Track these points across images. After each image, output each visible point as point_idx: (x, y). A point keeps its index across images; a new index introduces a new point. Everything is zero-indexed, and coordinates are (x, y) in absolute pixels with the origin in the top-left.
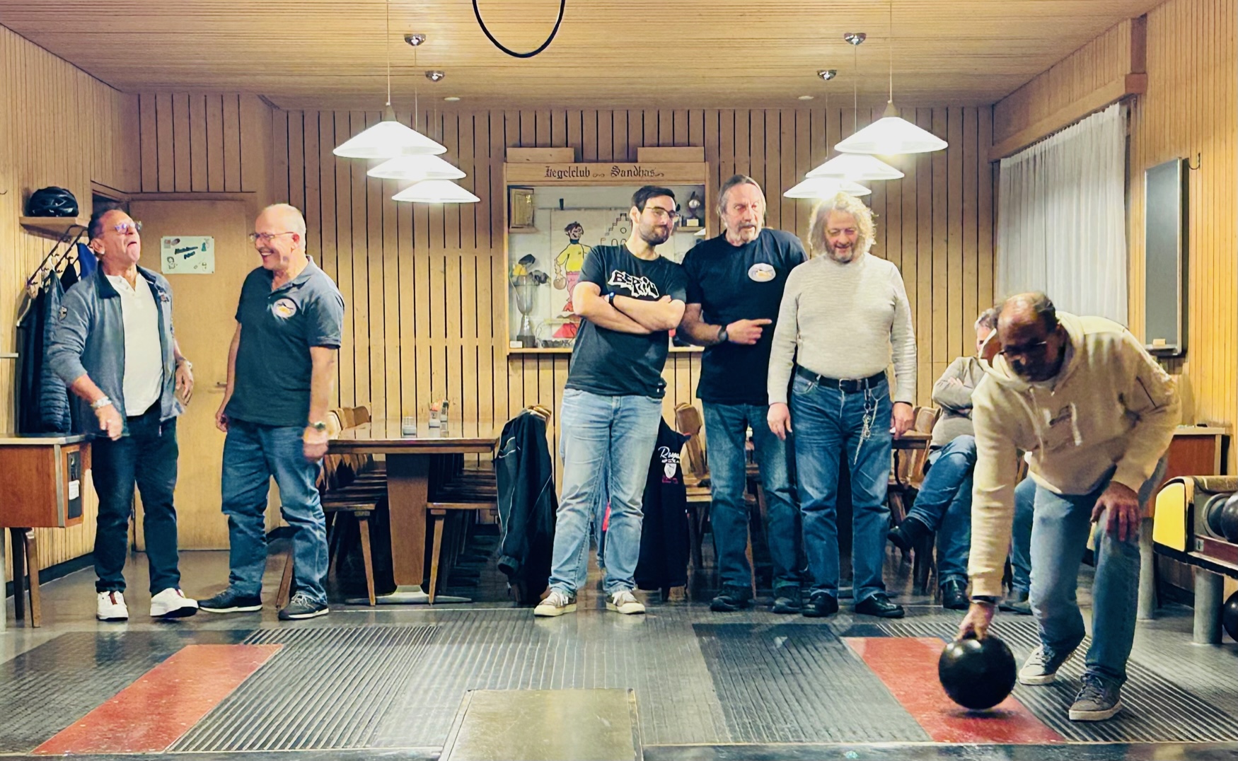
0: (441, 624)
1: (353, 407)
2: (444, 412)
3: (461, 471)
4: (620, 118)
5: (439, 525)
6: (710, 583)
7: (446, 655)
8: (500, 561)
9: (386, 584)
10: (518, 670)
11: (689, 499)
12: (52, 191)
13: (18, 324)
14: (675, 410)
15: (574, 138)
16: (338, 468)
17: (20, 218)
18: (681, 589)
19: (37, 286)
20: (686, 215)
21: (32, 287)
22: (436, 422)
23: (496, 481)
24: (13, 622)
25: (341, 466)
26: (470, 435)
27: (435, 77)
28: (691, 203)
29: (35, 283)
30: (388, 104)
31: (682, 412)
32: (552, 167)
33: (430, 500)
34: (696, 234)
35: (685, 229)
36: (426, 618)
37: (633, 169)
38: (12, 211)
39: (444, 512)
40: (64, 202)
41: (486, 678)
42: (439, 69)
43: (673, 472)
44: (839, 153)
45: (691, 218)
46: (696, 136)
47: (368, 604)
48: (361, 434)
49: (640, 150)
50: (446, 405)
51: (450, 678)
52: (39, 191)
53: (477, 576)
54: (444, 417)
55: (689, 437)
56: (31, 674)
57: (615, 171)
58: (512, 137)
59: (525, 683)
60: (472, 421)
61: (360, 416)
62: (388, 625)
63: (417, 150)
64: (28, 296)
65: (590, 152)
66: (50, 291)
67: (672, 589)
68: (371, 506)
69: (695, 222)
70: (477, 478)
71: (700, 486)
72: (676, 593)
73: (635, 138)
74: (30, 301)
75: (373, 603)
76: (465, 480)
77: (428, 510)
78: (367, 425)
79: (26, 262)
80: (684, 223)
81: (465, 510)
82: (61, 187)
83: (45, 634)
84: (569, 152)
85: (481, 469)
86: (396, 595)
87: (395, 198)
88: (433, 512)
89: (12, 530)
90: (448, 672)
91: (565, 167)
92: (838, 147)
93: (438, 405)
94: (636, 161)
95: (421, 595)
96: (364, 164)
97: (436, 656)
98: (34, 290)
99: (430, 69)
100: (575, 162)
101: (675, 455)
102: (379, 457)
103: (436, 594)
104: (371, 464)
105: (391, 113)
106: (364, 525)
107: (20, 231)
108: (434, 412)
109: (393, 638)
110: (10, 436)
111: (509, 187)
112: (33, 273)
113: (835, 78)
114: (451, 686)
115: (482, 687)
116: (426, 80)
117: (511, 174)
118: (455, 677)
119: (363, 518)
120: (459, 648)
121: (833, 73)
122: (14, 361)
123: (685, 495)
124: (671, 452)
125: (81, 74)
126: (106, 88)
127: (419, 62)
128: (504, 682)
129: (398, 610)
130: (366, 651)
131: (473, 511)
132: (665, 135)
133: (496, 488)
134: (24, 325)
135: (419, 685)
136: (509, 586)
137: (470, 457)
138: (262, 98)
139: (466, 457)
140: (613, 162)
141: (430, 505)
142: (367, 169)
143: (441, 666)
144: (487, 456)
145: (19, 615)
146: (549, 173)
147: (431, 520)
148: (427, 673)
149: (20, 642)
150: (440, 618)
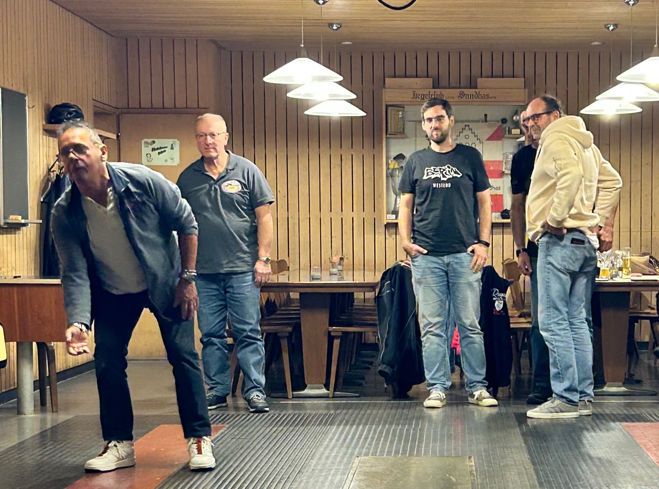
0: (338, 411)
1: (276, 260)
2: (340, 264)
3: (352, 305)
4: (465, 57)
5: (337, 342)
6: (526, 384)
7: (341, 433)
8: (380, 368)
9: (299, 384)
10: (392, 442)
11: (512, 326)
12: (66, 106)
13: (42, 200)
14: (503, 263)
15: (433, 71)
16: (266, 303)
17: (43, 125)
18: (506, 388)
19: (55, 173)
20: (511, 126)
21: (52, 174)
22: (335, 270)
23: (376, 312)
24: (39, 407)
25: (268, 301)
26: (359, 279)
27: (335, 28)
28: (514, 118)
29: (53, 171)
30: (302, 46)
31: (508, 264)
32: (417, 92)
33: (331, 325)
34: (518, 140)
35: (510, 136)
36: (327, 407)
37: (474, 94)
38: (37, 120)
39: (340, 334)
40: (75, 113)
41: (369, 449)
42: (339, 22)
43: (502, 306)
44: (620, 82)
45: (515, 128)
46: (519, 70)
47: (286, 398)
48: (282, 279)
49: (479, 80)
50: (342, 259)
51: (344, 449)
52: (57, 106)
53: (363, 379)
54: (340, 268)
55: (512, 282)
56: (52, 444)
57: (462, 95)
58: (389, 69)
59: (397, 452)
60: (359, 270)
61: (280, 266)
62: (301, 412)
63: (323, 79)
64: (48, 180)
65: (444, 81)
66: (64, 177)
67: (500, 388)
68: (290, 329)
69: (517, 131)
70: (363, 311)
71: (520, 316)
72: (503, 391)
73: (476, 70)
74: (50, 183)
75: (290, 396)
76: (354, 311)
77: (329, 333)
78: (286, 272)
79: (48, 157)
80: (510, 132)
81: (354, 333)
82: (72, 104)
83: (62, 417)
84: (430, 81)
85: (365, 304)
86: (307, 392)
87: (306, 113)
88: (332, 334)
89: (38, 343)
90: (342, 444)
91: (425, 92)
92: (619, 78)
93: (336, 259)
94: (476, 88)
95: (324, 391)
96: (285, 88)
97: (334, 434)
98: (53, 176)
99: (331, 22)
100: (434, 88)
101: (502, 295)
102: (295, 295)
103: (335, 391)
104: (289, 300)
105: (304, 52)
106: (284, 344)
107: (43, 134)
108: (333, 265)
109: (305, 422)
110: (36, 278)
111: (387, 106)
112: (52, 164)
113: (617, 30)
114: (345, 454)
115: (367, 454)
116: (328, 29)
117: (389, 96)
118: (348, 448)
119: (284, 337)
120: (350, 429)
121: (616, 26)
122: (39, 226)
123: (509, 323)
124: (500, 292)
125: (87, 25)
126: (104, 35)
127: (325, 17)
128: (382, 452)
129: (308, 402)
130: (285, 429)
131: (360, 334)
132: (497, 69)
133: (376, 318)
134: (46, 200)
135: (323, 453)
136: (386, 386)
137: (358, 295)
138: (214, 42)
139: (356, 295)
140: (460, 88)
141: (331, 329)
142: (287, 92)
143: (337, 440)
144: (370, 295)
145: (43, 403)
146: (415, 96)
147: (331, 339)
148: (327, 446)
149: (43, 421)
150: (337, 407)
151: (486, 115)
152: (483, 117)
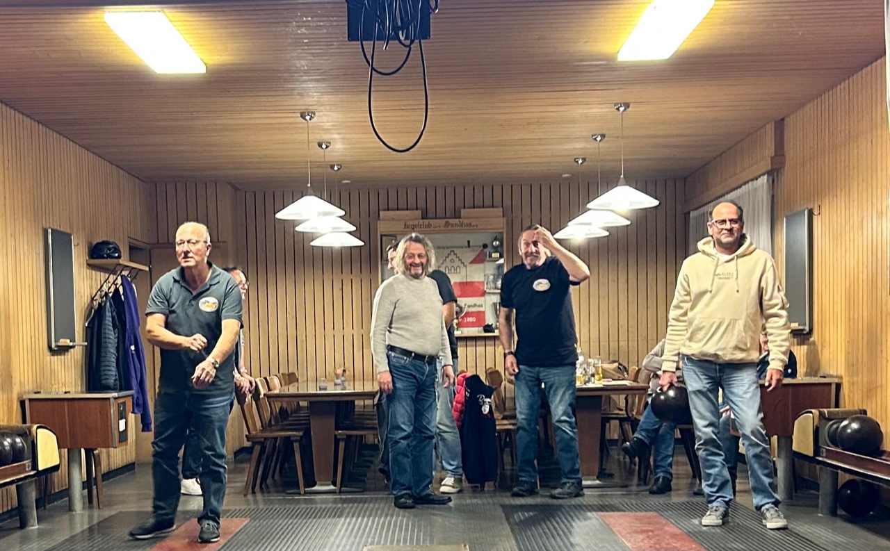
0: (345, 505)
1: (287, 372)
2: (343, 375)
3: (354, 411)
4: (449, 191)
5: (342, 445)
6: (508, 479)
7: (349, 524)
9: (311, 482)
10: (394, 532)
11: (498, 427)
12: (105, 243)
13: (86, 325)
14: (486, 372)
15: (421, 204)
16: (279, 411)
17: (87, 261)
18: (491, 483)
19: (97, 302)
20: (492, 251)
21: (94, 302)
22: (338, 381)
24: (87, 505)
25: (281, 409)
26: (359, 389)
27: (336, 168)
28: (494, 243)
29: (96, 300)
30: (309, 185)
31: (491, 373)
32: (408, 223)
33: (337, 429)
34: (497, 263)
35: (491, 259)
36: (335, 501)
37: (458, 223)
38: (82, 257)
39: (345, 437)
40: (113, 250)
41: (374, 538)
42: (339, 163)
43: (487, 410)
44: (589, 209)
45: (495, 252)
46: (497, 201)
47: (299, 494)
48: (292, 390)
49: (462, 211)
50: (344, 371)
51: (352, 539)
52: (98, 244)
53: (365, 476)
54: (343, 379)
55: (496, 388)
56: (99, 538)
57: (447, 224)
58: (383, 204)
59: (399, 541)
60: (359, 380)
61: (291, 378)
62: (313, 506)
63: (327, 214)
64: (92, 308)
65: (431, 213)
66: (105, 304)
67: (486, 483)
68: (301, 433)
69: (498, 255)
70: (363, 415)
71: (503, 419)
72: (489, 486)
73: (459, 203)
74: (93, 311)
75: (302, 492)
76: (355, 417)
77: (336, 436)
78: (296, 384)
79: (91, 288)
80: (490, 256)
81: (357, 436)
82: (111, 241)
83: (106, 513)
84: (419, 212)
85: (365, 410)
86: (316, 488)
87: (312, 244)
88: (338, 437)
89: (86, 450)
90: (351, 535)
91: (416, 223)
92: (589, 206)
93: (339, 371)
94: (460, 217)
95: (332, 487)
96: (294, 223)
97: (343, 525)
98: (96, 304)
99: (332, 163)
100: (422, 218)
101: (488, 400)
102: (303, 404)
103: (341, 487)
104: (299, 408)
105: (310, 191)
106: (296, 445)
107: (87, 268)
108: (337, 376)
109: (320, 514)
110: (82, 392)
111: (382, 236)
112: (94, 294)
113: (585, 163)
114: (353, 543)
115: (372, 543)
116: (330, 170)
117: (382, 228)
118: (355, 537)
119: (296, 441)
120: (357, 520)
121: (584, 160)
122: (84, 347)
123: (495, 425)
124: (486, 398)
125: (122, 172)
126: (137, 180)
127: (327, 159)
129: (319, 497)
130: (300, 522)
131: (362, 436)
132: (478, 202)
133: (376, 422)
134: (90, 325)
135: (334, 542)
137: (359, 403)
138: (230, 184)
139: (356, 403)
140: (445, 218)
141: (336, 433)
142: (294, 227)
143: (346, 530)
144: (369, 402)
145: (90, 501)
146: (406, 226)
147: (337, 441)
148: (337, 536)
149: (91, 517)
150: (343, 501)
151: (469, 242)
152: (467, 244)
